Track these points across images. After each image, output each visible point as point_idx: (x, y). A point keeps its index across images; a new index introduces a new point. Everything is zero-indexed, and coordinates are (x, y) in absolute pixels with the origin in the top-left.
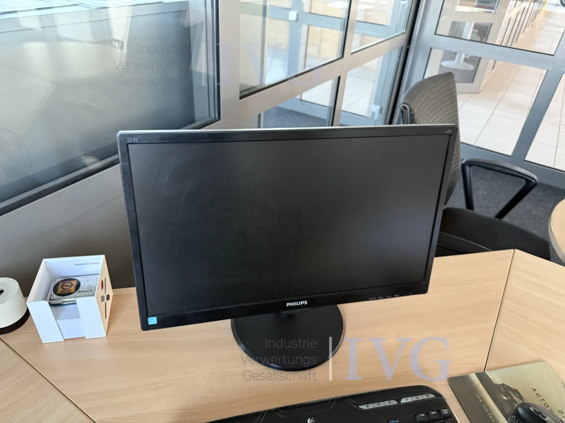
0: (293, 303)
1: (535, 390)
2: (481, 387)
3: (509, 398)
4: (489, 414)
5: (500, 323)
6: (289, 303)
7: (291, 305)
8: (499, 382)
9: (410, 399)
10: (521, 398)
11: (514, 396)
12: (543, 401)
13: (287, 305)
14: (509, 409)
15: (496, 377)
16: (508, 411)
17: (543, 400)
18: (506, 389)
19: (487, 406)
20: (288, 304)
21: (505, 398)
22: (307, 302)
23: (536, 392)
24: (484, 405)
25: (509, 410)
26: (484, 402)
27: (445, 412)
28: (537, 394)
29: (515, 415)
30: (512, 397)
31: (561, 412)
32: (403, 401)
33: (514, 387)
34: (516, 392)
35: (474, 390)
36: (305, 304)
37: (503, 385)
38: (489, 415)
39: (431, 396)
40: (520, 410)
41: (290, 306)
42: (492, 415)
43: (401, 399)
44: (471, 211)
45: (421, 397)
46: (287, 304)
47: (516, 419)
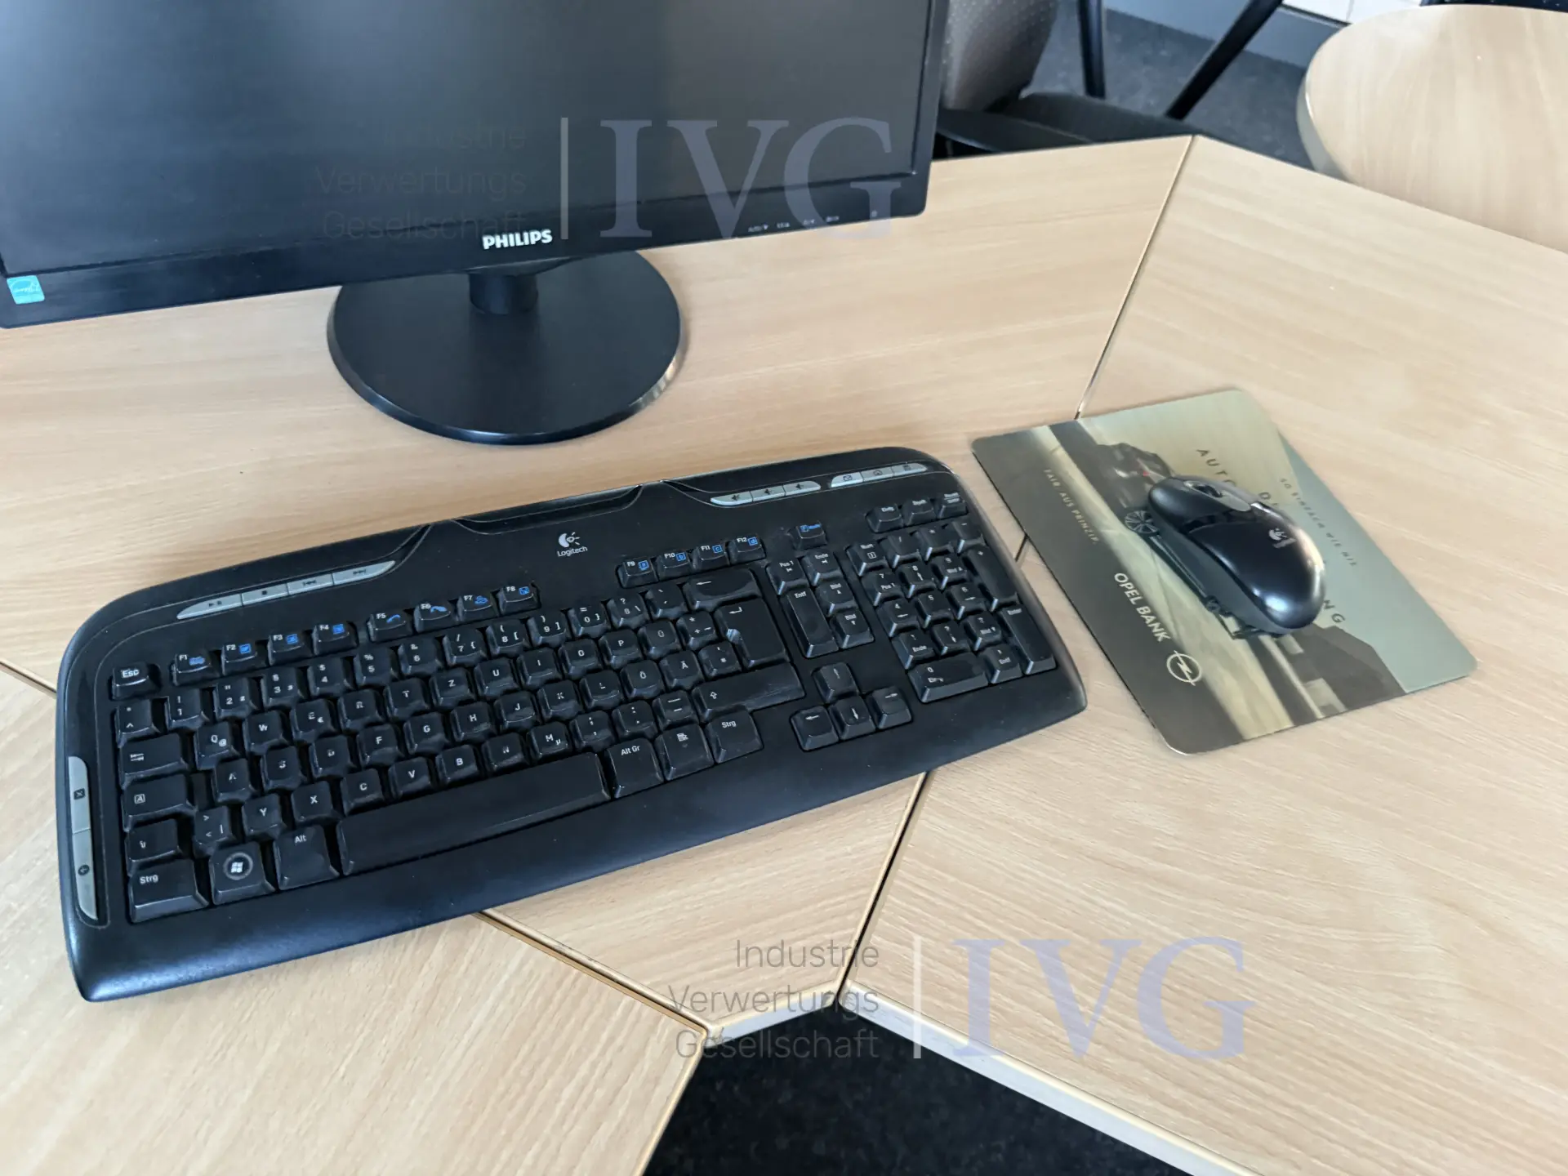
0: (504, 236)
1: (1205, 453)
2: (1061, 454)
3: (1135, 473)
4: (1076, 512)
5: (1132, 309)
6: (492, 239)
7: (498, 246)
8: (1111, 441)
9: (856, 479)
10: (1165, 469)
11: (1146, 468)
12: (1223, 475)
13: (486, 246)
14: (1130, 499)
15: (1103, 432)
16: (1127, 502)
17: (1223, 472)
18: (1129, 455)
19: (1073, 496)
20: (488, 242)
21: (1122, 474)
22: (551, 234)
23: (1208, 457)
24: (1063, 492)
25: (1128, 498)
26: (1066, 487)
27: (952, 498)
28: (1209, 461)
29: (1145, 508)
30: (1141, 471)
31: (1265, 496)
32: (838, 482)
33: (1152, 450)
34: (1154, 459)
35: (1039, 461)
36: (544, 241)
37: (1122, 447)
38: (1075, 514)
39: (918, 469)
40: (1159, 496)
41: (494, 246)
42: (1082, 512)
43: (831, 478)
44: (1097, 101)
45: (887, 473)
46: (485, 239)
47: (1148, 516)
